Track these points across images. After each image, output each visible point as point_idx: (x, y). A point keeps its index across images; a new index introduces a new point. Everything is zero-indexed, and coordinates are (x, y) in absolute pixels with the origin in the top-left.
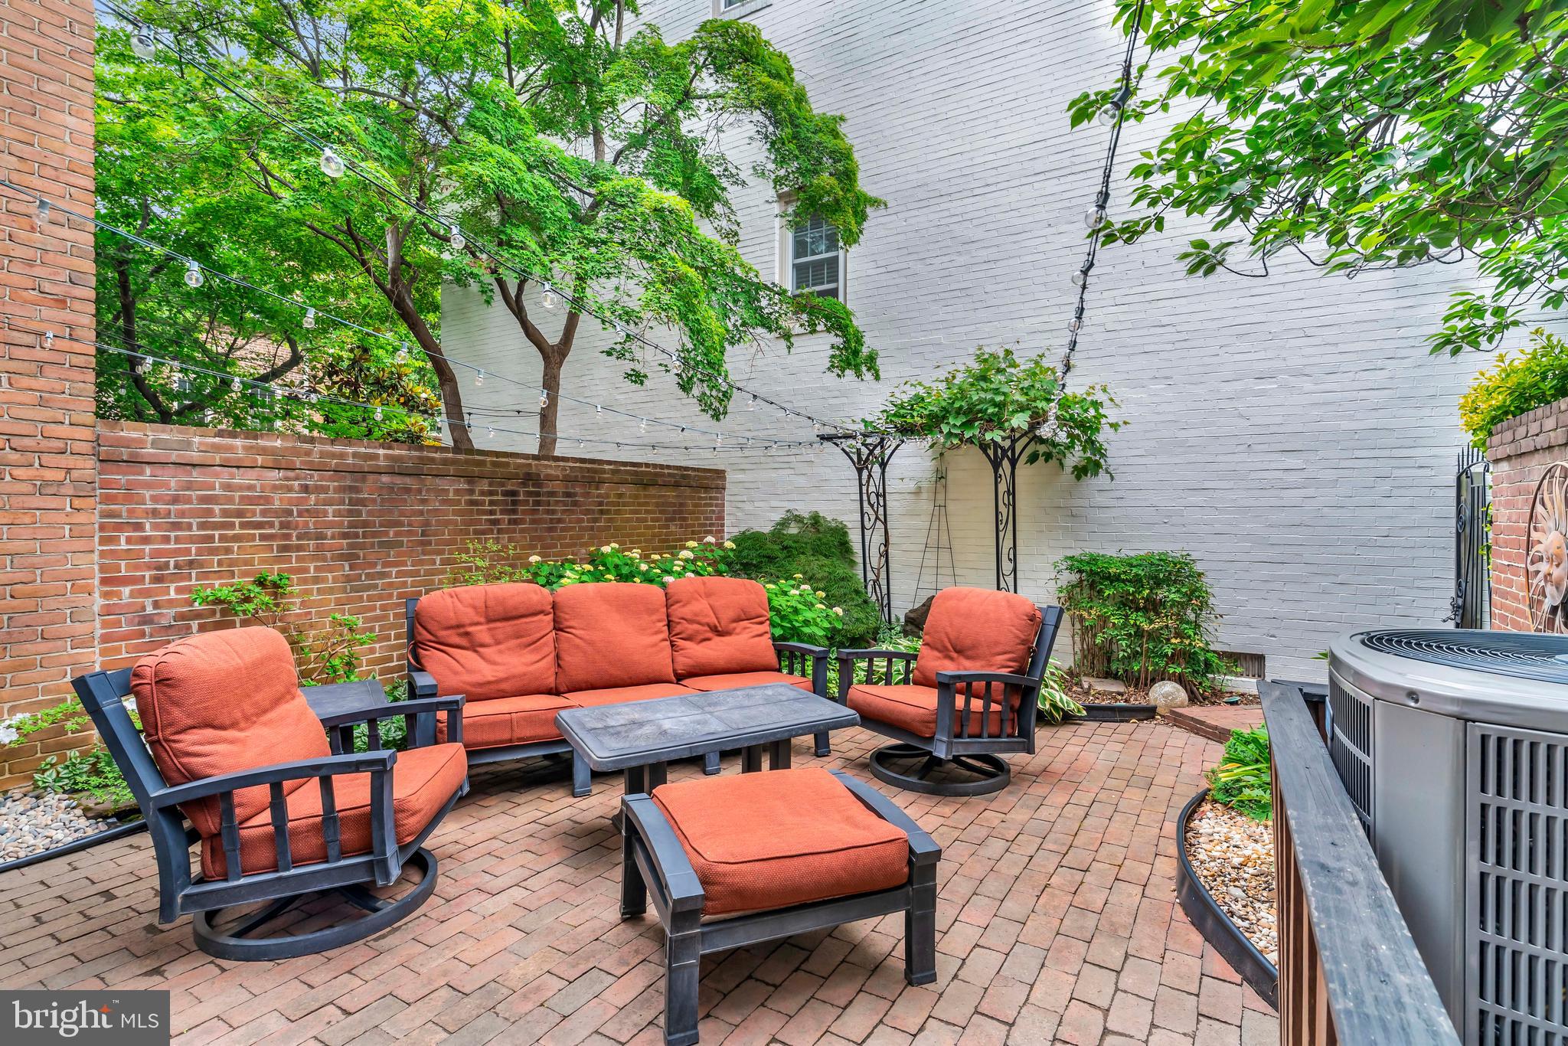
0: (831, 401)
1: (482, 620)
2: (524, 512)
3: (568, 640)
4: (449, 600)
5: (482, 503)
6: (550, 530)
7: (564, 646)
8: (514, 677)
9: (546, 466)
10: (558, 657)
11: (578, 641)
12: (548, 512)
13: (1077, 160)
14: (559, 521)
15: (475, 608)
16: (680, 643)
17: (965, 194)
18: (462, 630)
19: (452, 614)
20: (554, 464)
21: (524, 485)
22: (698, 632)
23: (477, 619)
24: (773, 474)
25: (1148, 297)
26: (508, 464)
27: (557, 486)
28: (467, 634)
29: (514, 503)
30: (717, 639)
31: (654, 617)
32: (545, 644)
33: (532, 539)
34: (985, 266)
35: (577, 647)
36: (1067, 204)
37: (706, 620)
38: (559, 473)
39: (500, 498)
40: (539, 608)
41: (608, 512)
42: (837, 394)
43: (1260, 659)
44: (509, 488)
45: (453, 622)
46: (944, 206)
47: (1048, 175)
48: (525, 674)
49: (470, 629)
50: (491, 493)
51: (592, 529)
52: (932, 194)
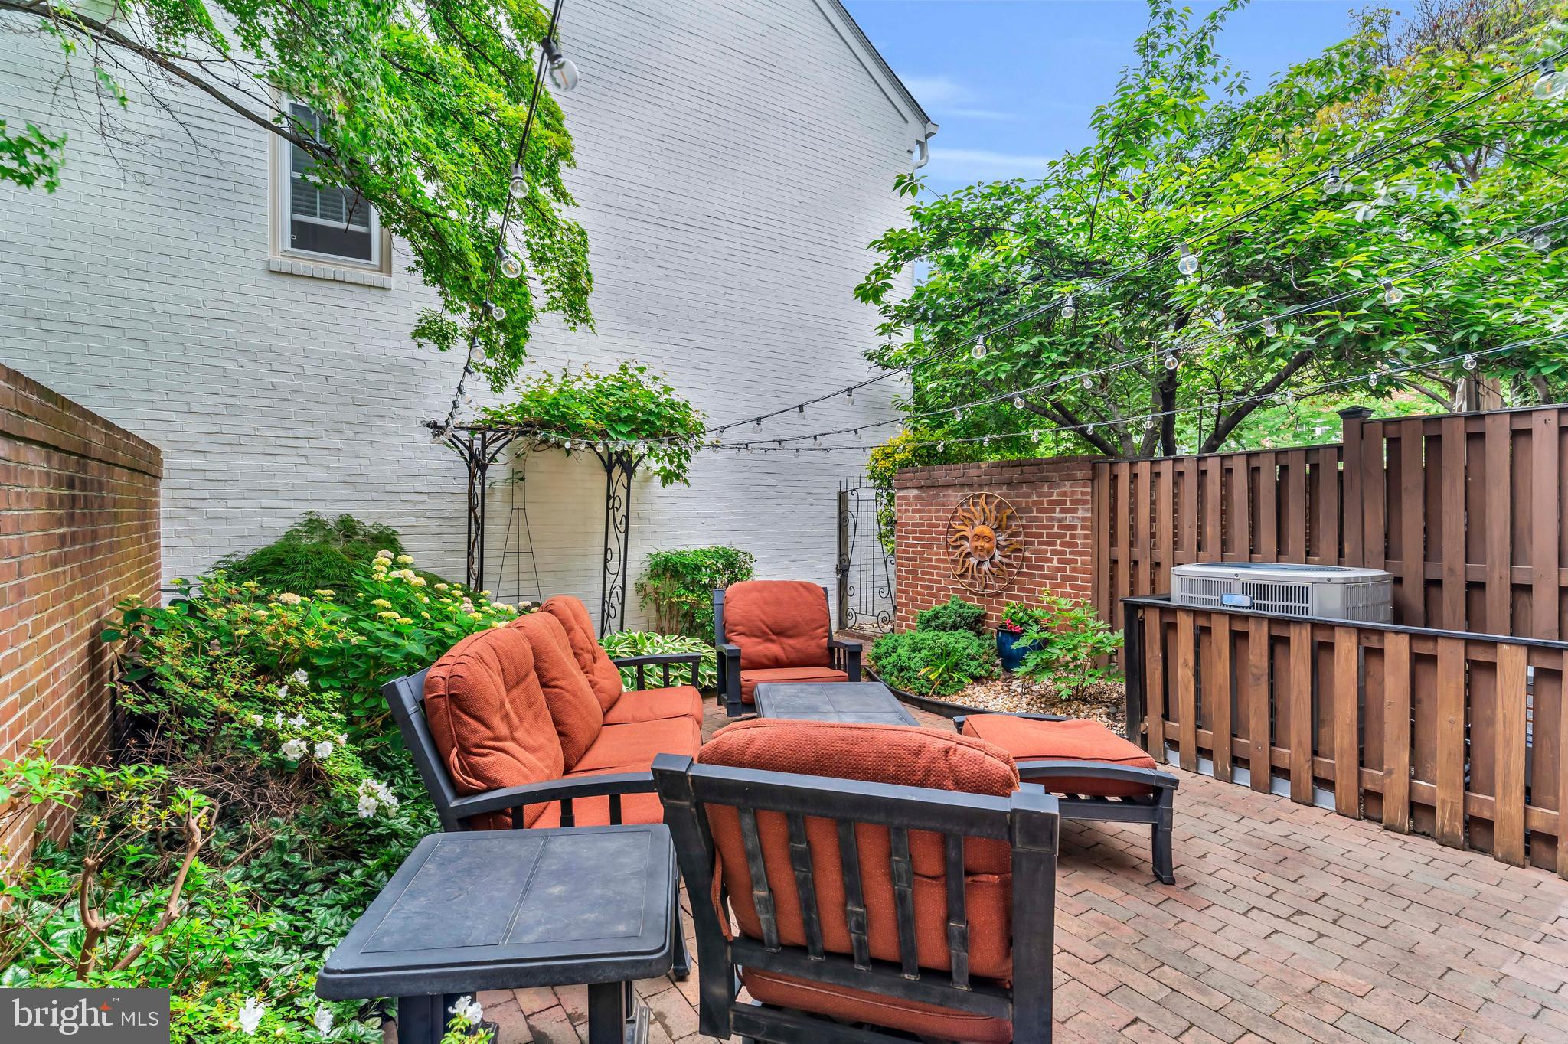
0: (370, 376)
9: (93, 432)
13: (641, 210)
20: (95, 428)
21: (78, 466)
24: (267, 462)
25: (693, 344)
29: (73, 500)
36: (633, 244)
42: (379, 368)
44: (70, 471)
47: (618, 212)
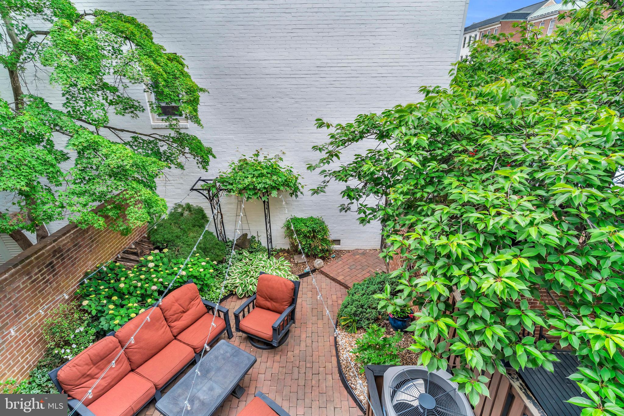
1: (92, 366)
2: (58, 268)
3: (131, 352)
4: (74, 369)
5: (38, 278)
6: (73, 265)
7: (130, 354)
8: (115, 378)
9: (61, 241)
10: (129, 359)
11: (135, 350)
12: (69, 259)
13: (282, 72)
14: (76, 259)
15: (87, 364)
16: (172, 324)
17: (237, 76)
18: (85, 376)
19: (78, 373)
20: (64, 238)
21: (54, 256)
22: (178, 317)
23: (89, 368)
25: (309, 132)
26: (43, 254)
27: (70, 245)
28: (88, 375)
29: (52, 267)
30: (185, 314)
31: (160, 321)
32: (122, 358)
33: (66, 275)
34: (249, 110)
35: (136, 352)
37: (180, 311)
38: (68, 240)
39: (45, 270)
40: (115, 347)
41: (95, 239)
43: (339, 240)
44: (48, 262)
45: (81, 375)
46: (228, 80)
48: (118, 375)
49: (88, 373)
50: (40, 271)
51: (91, 251)
52: (222, 73)
